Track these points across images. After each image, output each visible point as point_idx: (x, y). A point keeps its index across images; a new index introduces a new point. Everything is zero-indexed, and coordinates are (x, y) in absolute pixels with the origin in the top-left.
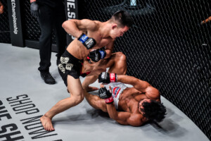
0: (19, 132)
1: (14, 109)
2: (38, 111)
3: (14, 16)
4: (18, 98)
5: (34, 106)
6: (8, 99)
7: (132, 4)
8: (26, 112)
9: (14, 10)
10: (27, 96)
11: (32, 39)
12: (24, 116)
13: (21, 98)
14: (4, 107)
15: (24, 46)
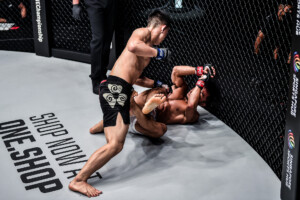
0: (44, 158)
1: (38, 130)
2: (67, 133)
3: (39, 20)
4: (43, 117)
5: (62, 126)
6: (31, 119)
7: (177, 6)
8: (53, 134)
9: (38, 14)
10: (53, 115)
11: (60, 47)
12: (50, 138)
13: (46, 118)
14: (26, 128)
15: (50, 56)
